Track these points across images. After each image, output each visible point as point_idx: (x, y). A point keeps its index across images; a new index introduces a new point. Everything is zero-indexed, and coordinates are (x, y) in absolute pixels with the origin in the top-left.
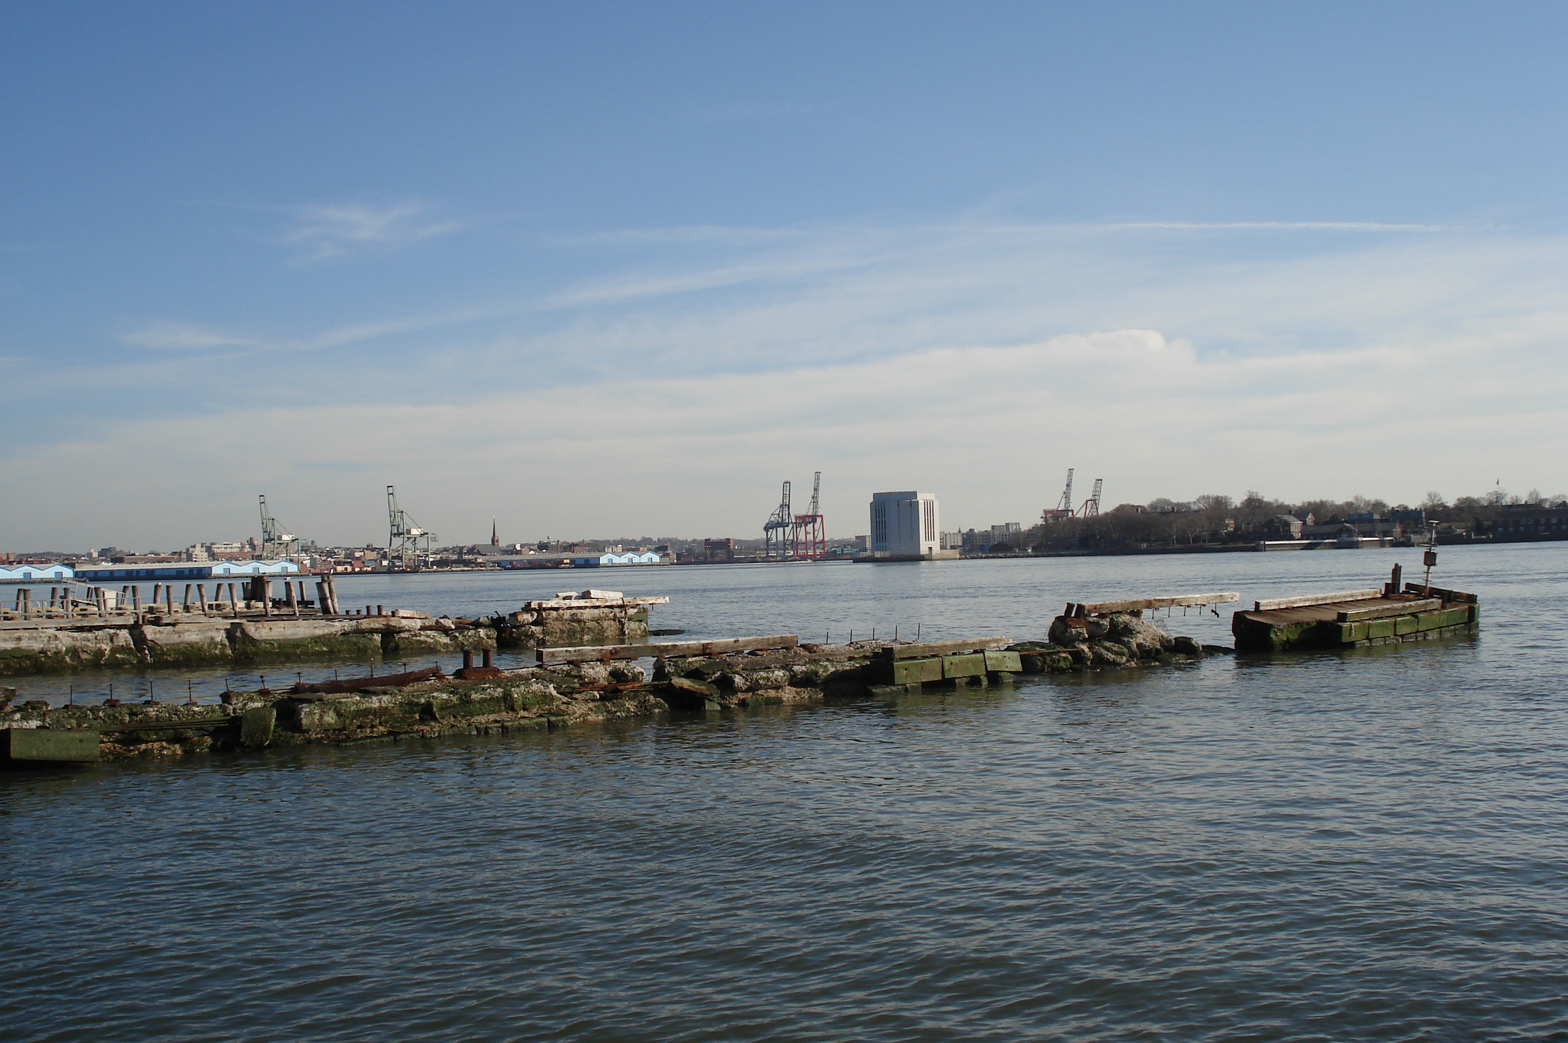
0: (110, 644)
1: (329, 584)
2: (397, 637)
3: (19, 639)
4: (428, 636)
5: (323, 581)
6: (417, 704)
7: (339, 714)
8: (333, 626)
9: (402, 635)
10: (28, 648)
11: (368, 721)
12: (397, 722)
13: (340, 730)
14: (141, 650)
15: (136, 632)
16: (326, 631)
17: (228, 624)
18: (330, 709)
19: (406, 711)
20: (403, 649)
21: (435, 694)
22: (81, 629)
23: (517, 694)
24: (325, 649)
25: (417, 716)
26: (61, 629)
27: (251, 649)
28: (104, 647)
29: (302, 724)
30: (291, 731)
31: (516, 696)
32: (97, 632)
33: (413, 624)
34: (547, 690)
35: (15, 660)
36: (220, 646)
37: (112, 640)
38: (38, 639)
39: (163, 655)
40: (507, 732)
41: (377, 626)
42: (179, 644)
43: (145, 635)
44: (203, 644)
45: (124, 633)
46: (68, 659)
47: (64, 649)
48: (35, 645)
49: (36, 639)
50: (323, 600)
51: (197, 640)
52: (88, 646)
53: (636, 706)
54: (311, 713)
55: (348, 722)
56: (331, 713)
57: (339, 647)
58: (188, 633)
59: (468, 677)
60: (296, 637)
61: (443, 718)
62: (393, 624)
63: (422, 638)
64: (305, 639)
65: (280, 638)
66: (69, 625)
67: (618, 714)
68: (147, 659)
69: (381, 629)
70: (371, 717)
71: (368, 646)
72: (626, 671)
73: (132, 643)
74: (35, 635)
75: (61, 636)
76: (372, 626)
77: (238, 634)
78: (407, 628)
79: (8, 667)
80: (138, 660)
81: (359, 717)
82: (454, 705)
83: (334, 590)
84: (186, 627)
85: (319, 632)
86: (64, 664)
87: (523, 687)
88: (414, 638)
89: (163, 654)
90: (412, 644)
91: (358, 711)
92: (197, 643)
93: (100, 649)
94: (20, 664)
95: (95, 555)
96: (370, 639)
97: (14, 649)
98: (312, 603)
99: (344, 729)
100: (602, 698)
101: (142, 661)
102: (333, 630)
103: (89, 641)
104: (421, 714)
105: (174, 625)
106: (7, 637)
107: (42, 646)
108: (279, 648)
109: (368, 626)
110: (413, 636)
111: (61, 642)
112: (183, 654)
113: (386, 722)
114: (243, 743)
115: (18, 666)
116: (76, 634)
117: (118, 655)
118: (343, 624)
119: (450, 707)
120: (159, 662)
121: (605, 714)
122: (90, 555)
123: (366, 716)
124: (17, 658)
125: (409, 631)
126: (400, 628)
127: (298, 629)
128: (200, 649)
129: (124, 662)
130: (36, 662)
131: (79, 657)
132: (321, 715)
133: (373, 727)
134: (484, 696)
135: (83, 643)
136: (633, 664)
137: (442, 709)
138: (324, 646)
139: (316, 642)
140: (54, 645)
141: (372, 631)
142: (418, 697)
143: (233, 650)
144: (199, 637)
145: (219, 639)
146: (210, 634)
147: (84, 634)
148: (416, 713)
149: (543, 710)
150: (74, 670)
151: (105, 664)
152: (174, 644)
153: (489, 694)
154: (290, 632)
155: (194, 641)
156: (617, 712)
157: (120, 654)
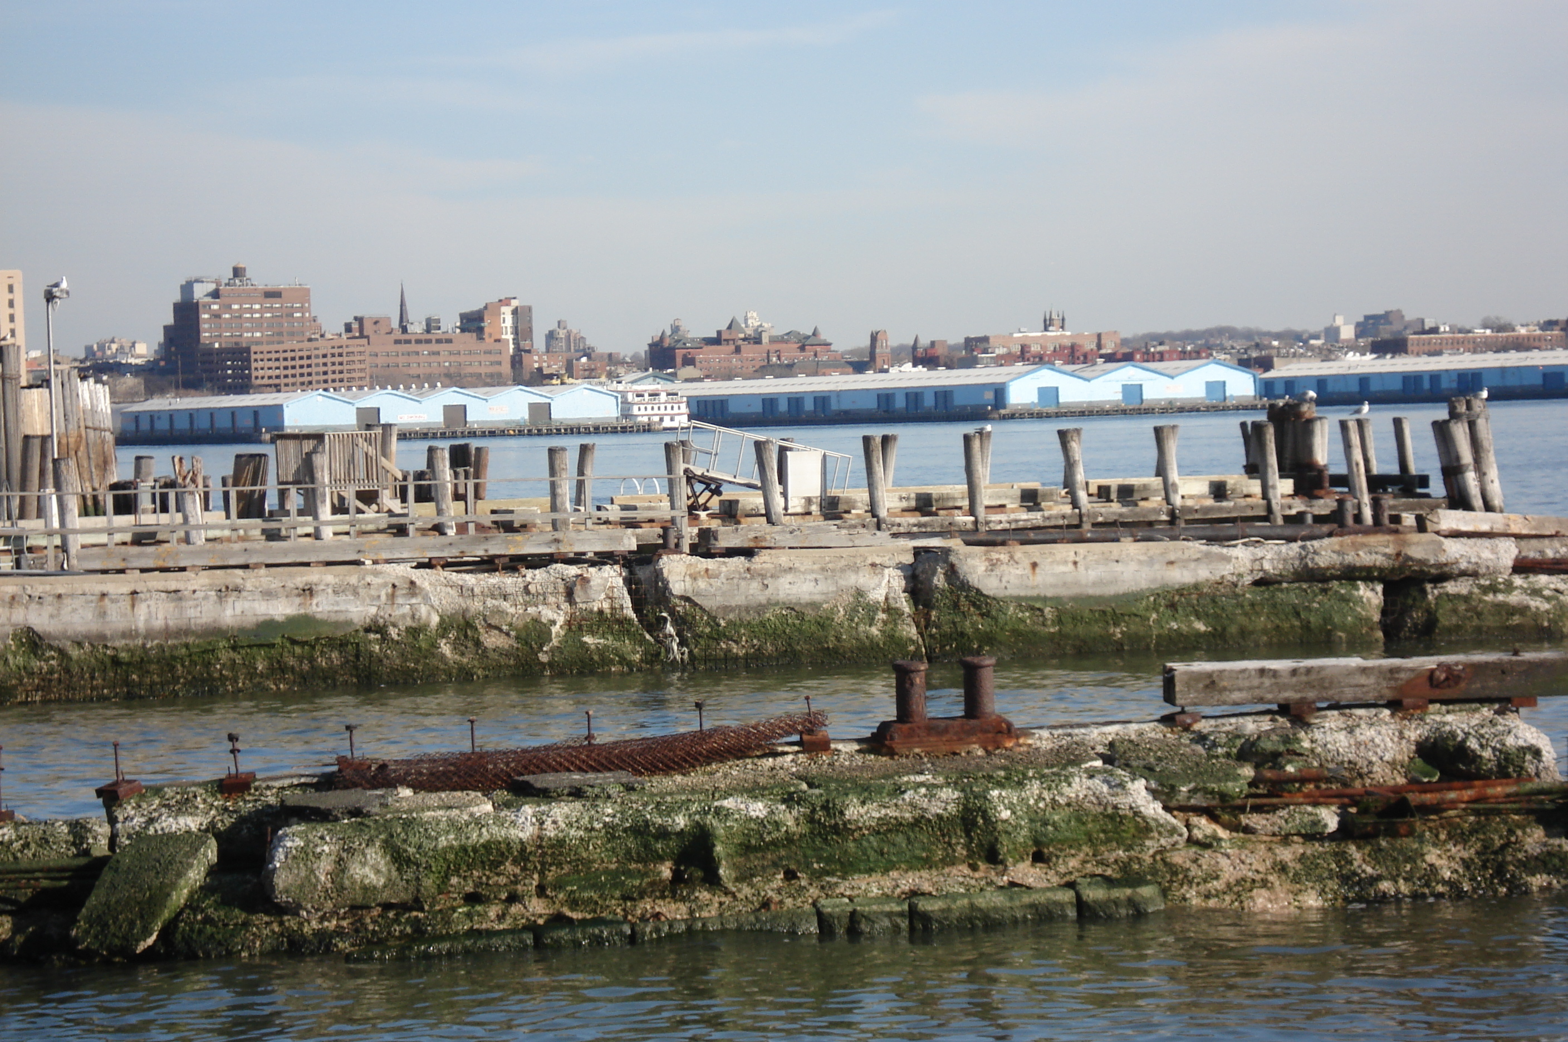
0: (566, 606)
1: (1472, 425)
2: (1432, 592)
3: (308, 591)
4: (1536, 592)
5: (1454, 415)
6: (663, 833)
7: (399, 859)
8: (1227, 559)
9: (1451, 587)
10: (334, 618)
11: (502, 880)
12: (594, 886)
13: (403, 907)
14: (655, 626)
15: (643, 573)
16: (1203, 573)
17: (905, 551)
18: (370, 842)
19: (628, 851)
20: (1449, 630)
21: (729, 803)
22: (488, 564)
23: (1011, 807)
24: (1201, 627)
25: (666, 871)
26: (429, 565)
27: (974, 623)
28: (547, 614)
29: (272, 887)
30: (243, 908)
31: (1006, 814)
32: (529, 574)
33: (1486, 554)
34: (1123, 801)
35: (298, 650)
36: (881, 616)
37: (569, 595)
38: (362, 592)
39: (717, 641)
40: (927, 929)
41: (1365, 559)
42: (761, 608)
43: (666, 587)
44: (834, 610)
45: (612, 576)
46: (445, 649)
47: (435, 619)
48: (352, 608)
49: (355, 593)
50: (1452, 471)
51: (818, 598)
52: (501, 613)
53: (1467, 864)
54: (307, 855)
55: (429, 883)
56: (375, 856)
57: (1242, 620)
58: (789, 577)
59: (898, 747)
60: (1110, 591)
61: (744, 877)
62: (1416, 552)
63: (1514, 598)
64: (1136, 597)
65: (1063, 592)
66: (449, 554)
67: (1385, 886)
68: (669, 650)
69: (1381, 569)
70: (509, 867)
71: (1337, 619)
72: (1473, 744)
73: (628, 602)
74: (353, 580)
75: (426, 585)
76: (1350, 558)
77: (939, 580)
78: (1463, 565)
79: (278, 669)
80: (646, 653)
81: (470, 867)
82: (789, 839)
83: (1486, 444)
84: (784, 558)
85: (1181, 576)
86: (435, 662)
87: (1034, 788)
88: (1489, 598)
89: (718, 635)
90: (1479, 615)
91: (464, 849)
92: (815, 605)
93: (536, 621)
94: (312, 660)
95: (1347, 332)
96: (1344, 599)
97: (292, 621)
98: (1423, 481)
99: (417, 904)
100: (1346, 832)
101: (654, 657)
102: (1226, 570)
103: (505, 597)
104: (677, 862)
105: (748, 553)
106: (275, 584)
107: (373, 610)
108: (1059, 621)
109: (1336, 559)
110: (1485, 590)
111: (426, 599)
112: (775, 635)
113: (558, 886)
114: (76, 941)
115: (306, 667)
116: (470, 579)
117: (588, 639)
118: (1259, 552)
119: (774, 843)
120: (706, 659)
121: (1333, 884)
122: (1332, 333)
123: (495, 865)
124: (303, 644)
125: (1475, 574)
126: (1440, 566)
127: (1118, 568)
128: (824, 623)
129: (604, 657)
130: (357, 656)
131: (478, 643)
132: (340, 861)
133: (513, 898)
134: (892, 813)
135: (490, 602)
136: (1511, 720)
137: (746, 849)
138: (1199, 618)
139: (1172, 606)
140: (406, 609)
141: (1352, 574)
142: (671, 811)
143: (923, 623)
144: (822, 587)
145: (878, 595)
146: (852, 580)
147: (494, 579)
148: (661, 859)
149: (1101, 863)
150: (463, 677)
151: (551, 664)
152: (747, 609)
153: (913, 805)
154: (1093, 575)
155: (806, 598)
156: (1380, 878)
157: (592, 633)
